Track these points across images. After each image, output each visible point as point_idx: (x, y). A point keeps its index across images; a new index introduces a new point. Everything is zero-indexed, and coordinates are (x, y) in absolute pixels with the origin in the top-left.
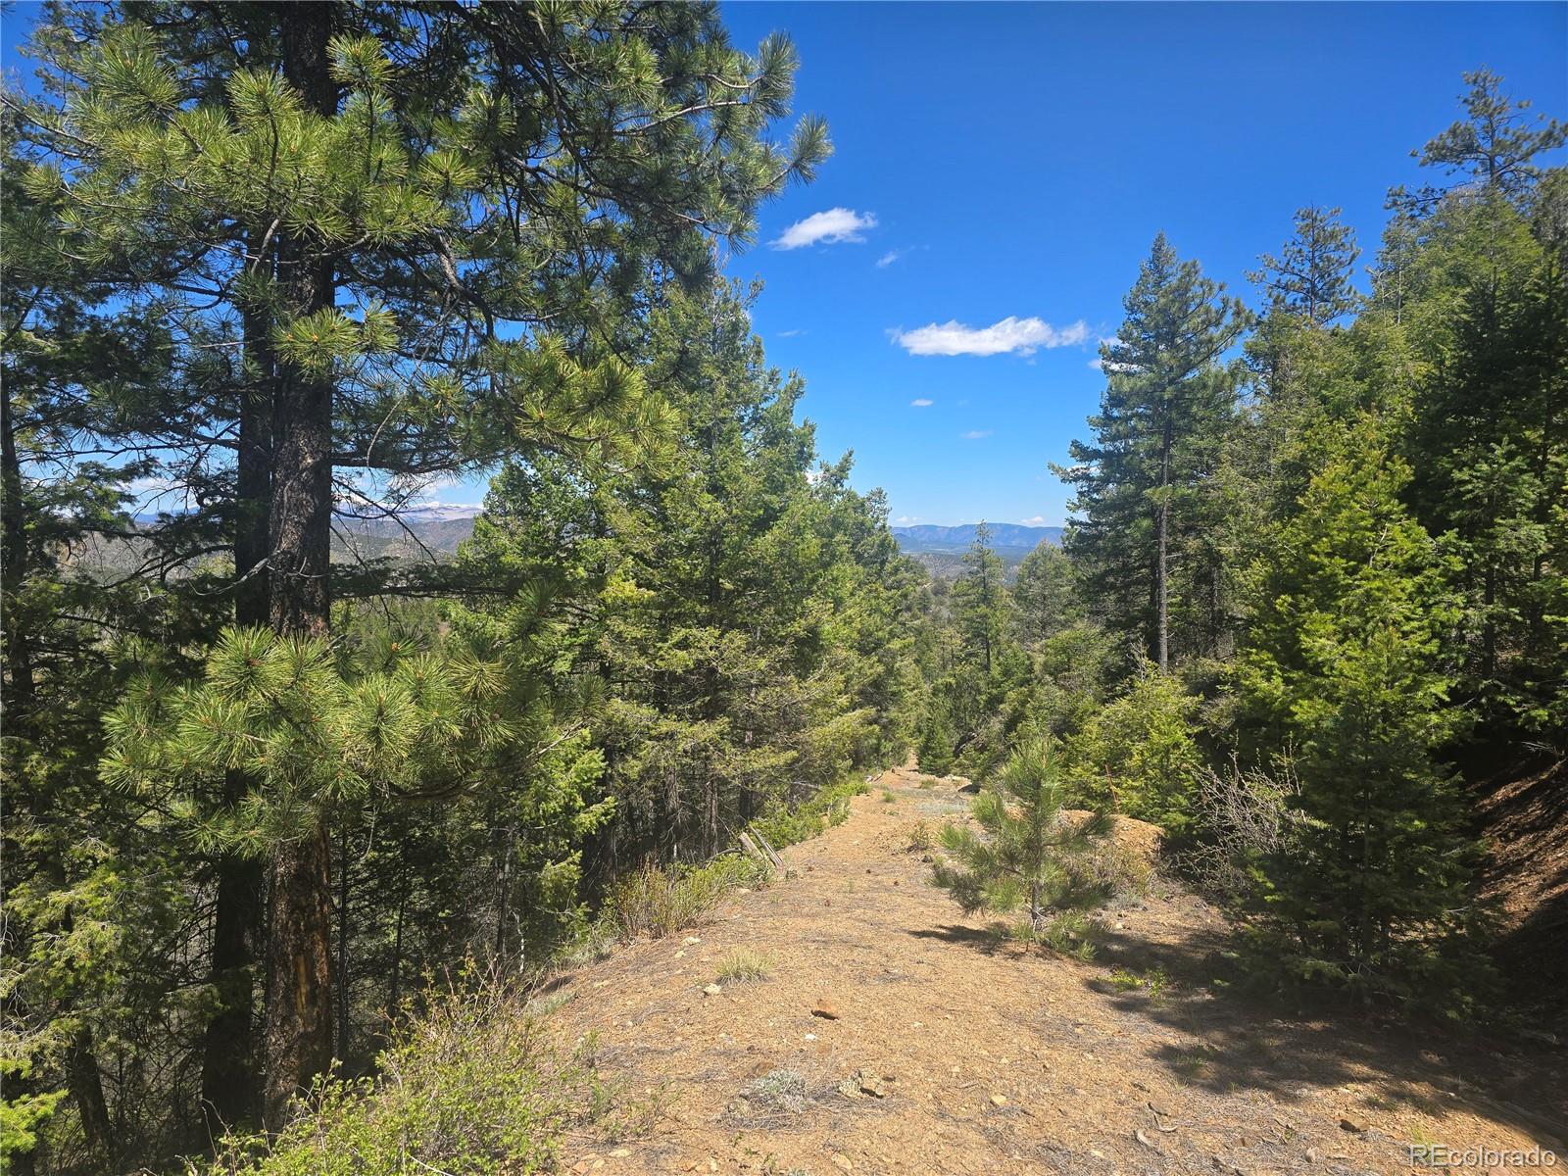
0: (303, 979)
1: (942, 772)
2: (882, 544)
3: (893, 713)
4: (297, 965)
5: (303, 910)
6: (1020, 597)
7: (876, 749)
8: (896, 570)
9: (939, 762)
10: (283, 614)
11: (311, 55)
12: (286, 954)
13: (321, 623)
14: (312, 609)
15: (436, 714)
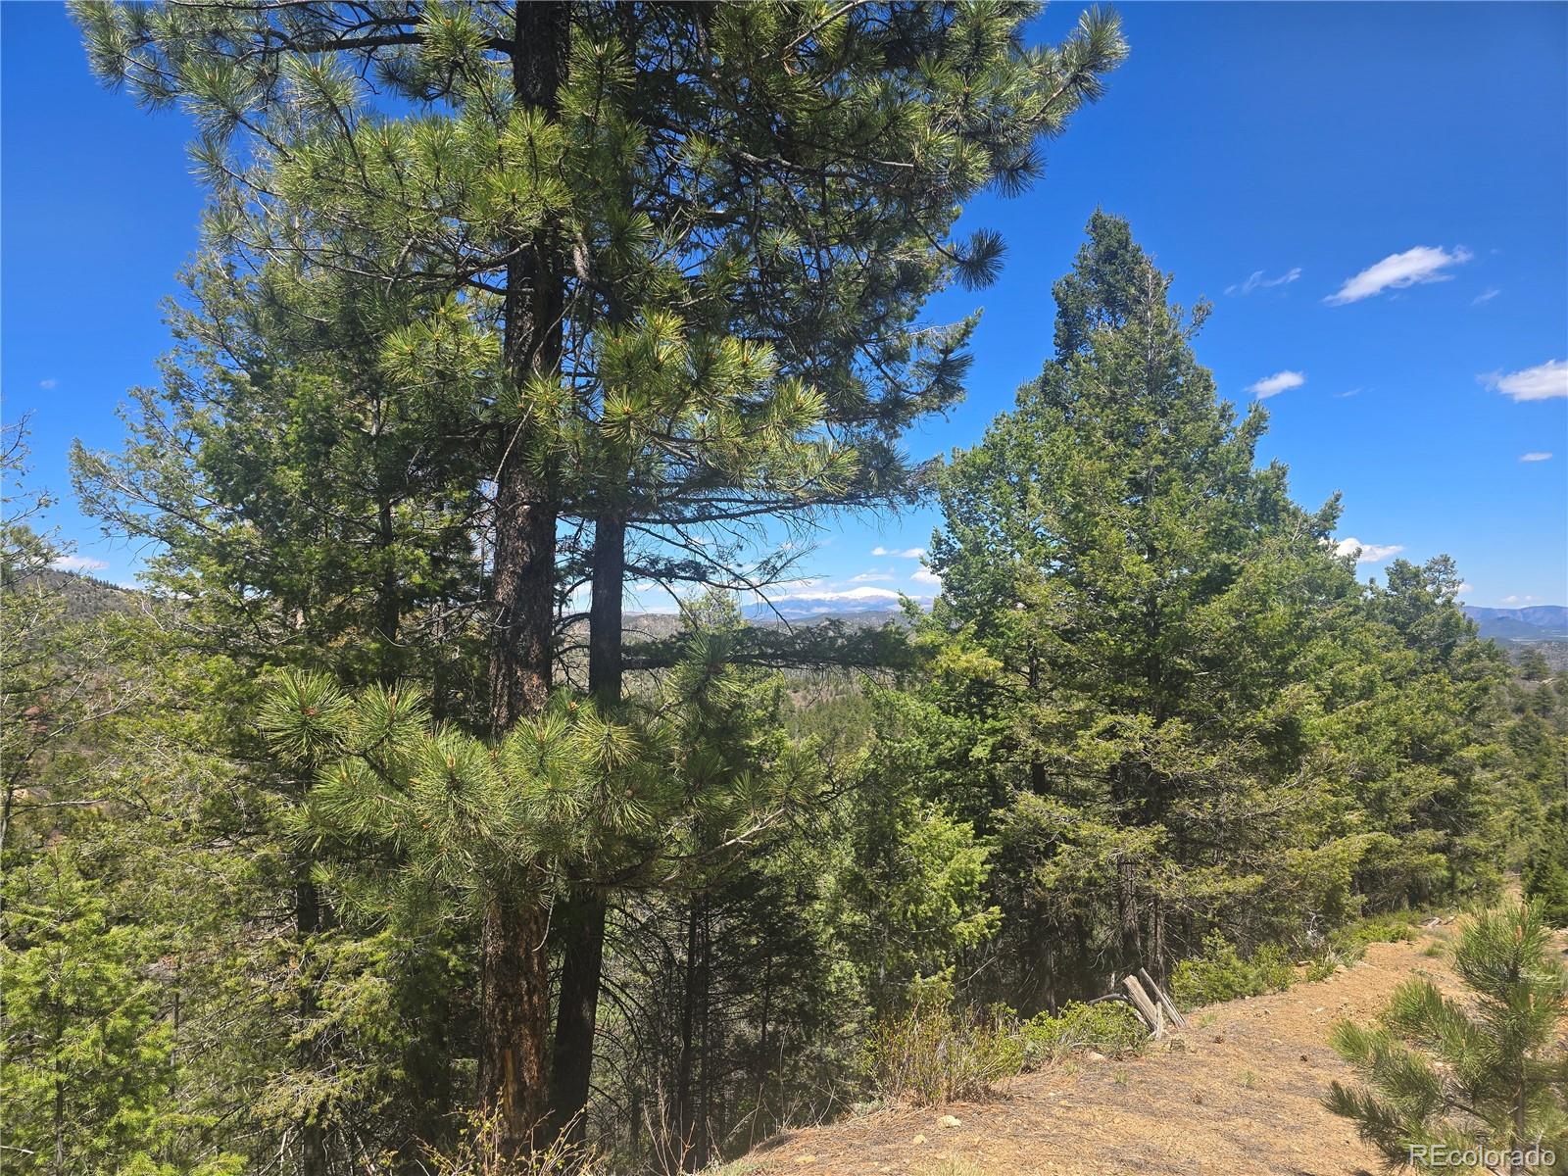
0: (510, 1077)
2: (1446, 623)
3: (1471, 840)
4: (504, 1060)
5: (511, 997)
7: (1451, 884)
8: (1470, 656)
10: (499, 669)
11: (535, 86)
12: (491, 1045)
13: (536, 681)
14: (526, 666)
15: (549, 785)
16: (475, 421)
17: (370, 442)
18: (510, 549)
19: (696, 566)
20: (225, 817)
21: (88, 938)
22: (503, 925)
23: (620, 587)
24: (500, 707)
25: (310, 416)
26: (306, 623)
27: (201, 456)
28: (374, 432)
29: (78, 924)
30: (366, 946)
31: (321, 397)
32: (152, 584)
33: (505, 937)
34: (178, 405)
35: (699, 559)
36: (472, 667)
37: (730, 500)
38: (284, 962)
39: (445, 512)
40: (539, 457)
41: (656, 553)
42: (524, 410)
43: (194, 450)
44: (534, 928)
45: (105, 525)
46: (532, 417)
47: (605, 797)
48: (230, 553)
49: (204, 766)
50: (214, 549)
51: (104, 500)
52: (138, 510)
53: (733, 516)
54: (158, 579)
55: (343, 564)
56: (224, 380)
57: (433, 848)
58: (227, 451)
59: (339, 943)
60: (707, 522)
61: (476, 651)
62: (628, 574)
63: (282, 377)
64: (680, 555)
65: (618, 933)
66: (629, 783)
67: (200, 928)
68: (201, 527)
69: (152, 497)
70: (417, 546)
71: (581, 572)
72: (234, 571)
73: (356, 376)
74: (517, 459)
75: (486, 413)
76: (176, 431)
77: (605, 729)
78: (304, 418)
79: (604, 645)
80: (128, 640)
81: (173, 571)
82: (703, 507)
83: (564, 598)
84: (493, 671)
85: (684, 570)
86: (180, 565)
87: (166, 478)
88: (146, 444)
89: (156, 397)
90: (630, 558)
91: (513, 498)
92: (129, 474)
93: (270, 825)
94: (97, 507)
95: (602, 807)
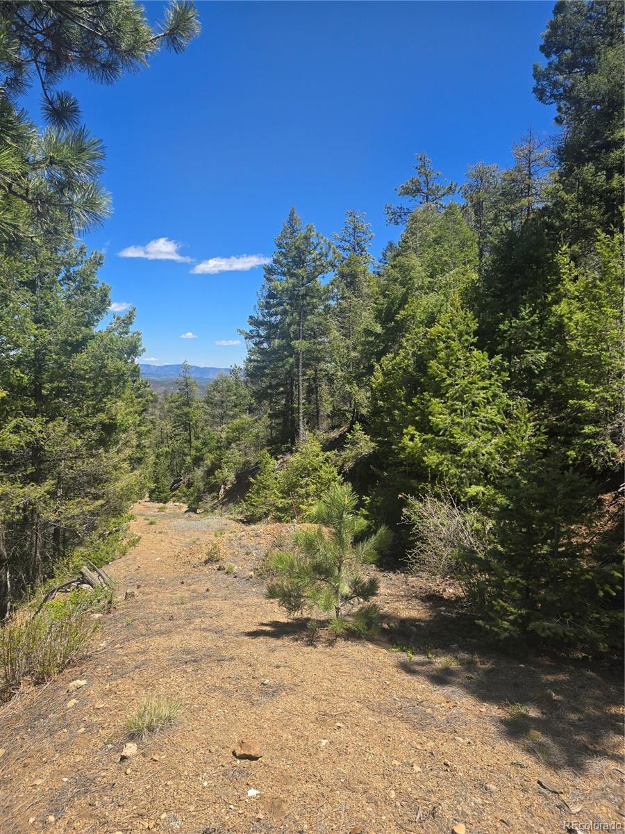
1: (165, 501)
6: (209, 402)
8: (140, 387)
9: (162, 495)
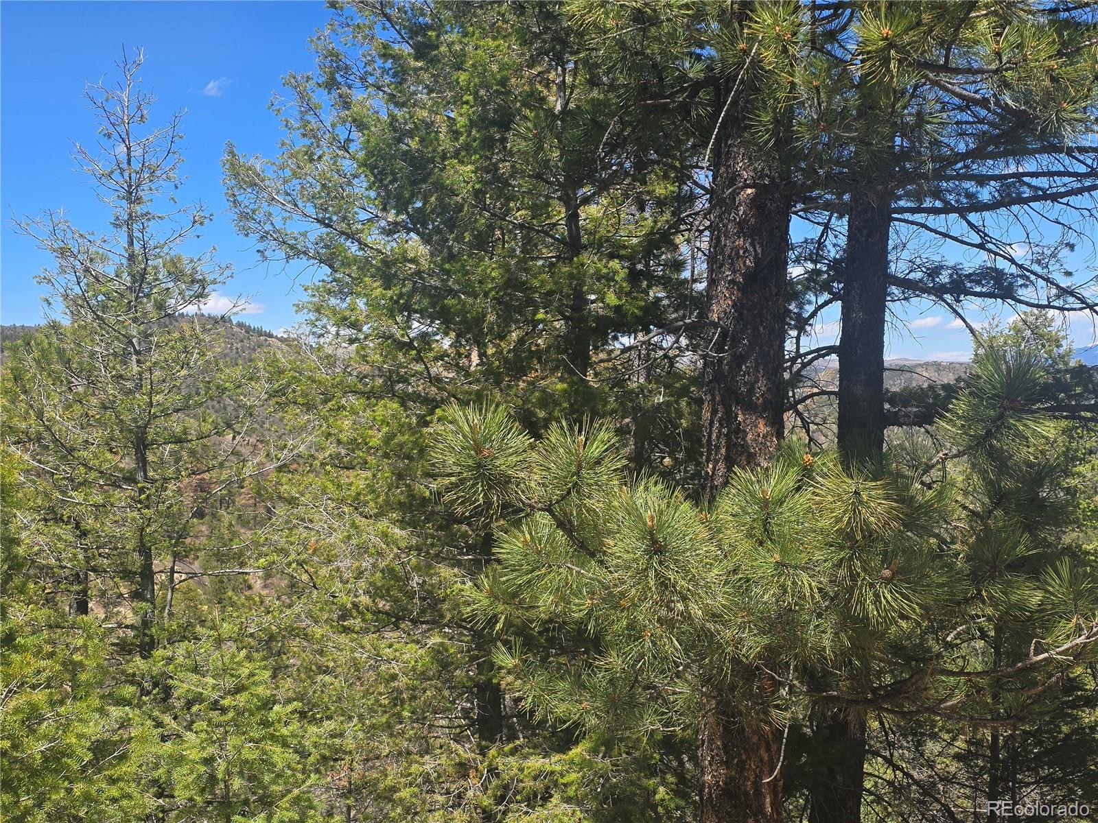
10: (714, 413)
13: (762, 428)
14: (750, 408)
15: (777, 557)
16: (683, 77)
17: (554, 121)
18: (727, 251)
19: (997, 275)
20: (396, 600)
21: (252, 714)
22: (725, 746)
23: (881, 309)
24: (717, 462)
25: (482, 92)
26: (481, 364)
27: (361, 155)
28: (559, 108)
29: (242, 699)
30: (554, 763)
31: (495, 68)
32: (312, 316)
33: (727, 764)
34: (335, 94)
35: (1002, 264)
36: (680, 415)
37: (1050, 174)
38: (465, 776)
39: (647, 215)
40: (765, 118)
41: (937, 258)
42: (746, 52)
43: (353, 148)
44: (766, 757)
45: (261, 246)
46: (757, 63)
47: (854, 577)
48: (395, 274)
49: (372, 531)
50: (378, 269)
51: (259, 216)
52: (295, 226)
53: (1055, 198)
54: (318, 310)
55: (524, 283)
56: (385, 56)
57: (634, 632)
58: (389, 145)
59: (525, 757)
60: (1015, 208)
61: (684, 392)
62: (894, 289)
63: (450, 45)
64: (973, 260)
65: (884, 790)
66: (886, 559)
67: (373, 726)
68: (363, 245)
69: (310, 210)
70: (612, 256)
71: (826, 287)
72: (401, 296)
73: (536, 36)
74: (736, 124)
75: (699, 66)
76: (333, 125)
77: (850, 485)
78: (476, 95)
79: (858, 390)
80: (289, 385)
81: (333, 301)
82: (1009, 186)
83: (802, 324)
84: (706, 415)
85: (979, 283)
86: (341, 294)
87: (324, 186)
88: (301, 144)
89: (312, 83)
90: (898, 266)
91: (733, 178)
92: (285, 182)
93: (445, 606)
94: (252, 224)
95: (851, 591)
